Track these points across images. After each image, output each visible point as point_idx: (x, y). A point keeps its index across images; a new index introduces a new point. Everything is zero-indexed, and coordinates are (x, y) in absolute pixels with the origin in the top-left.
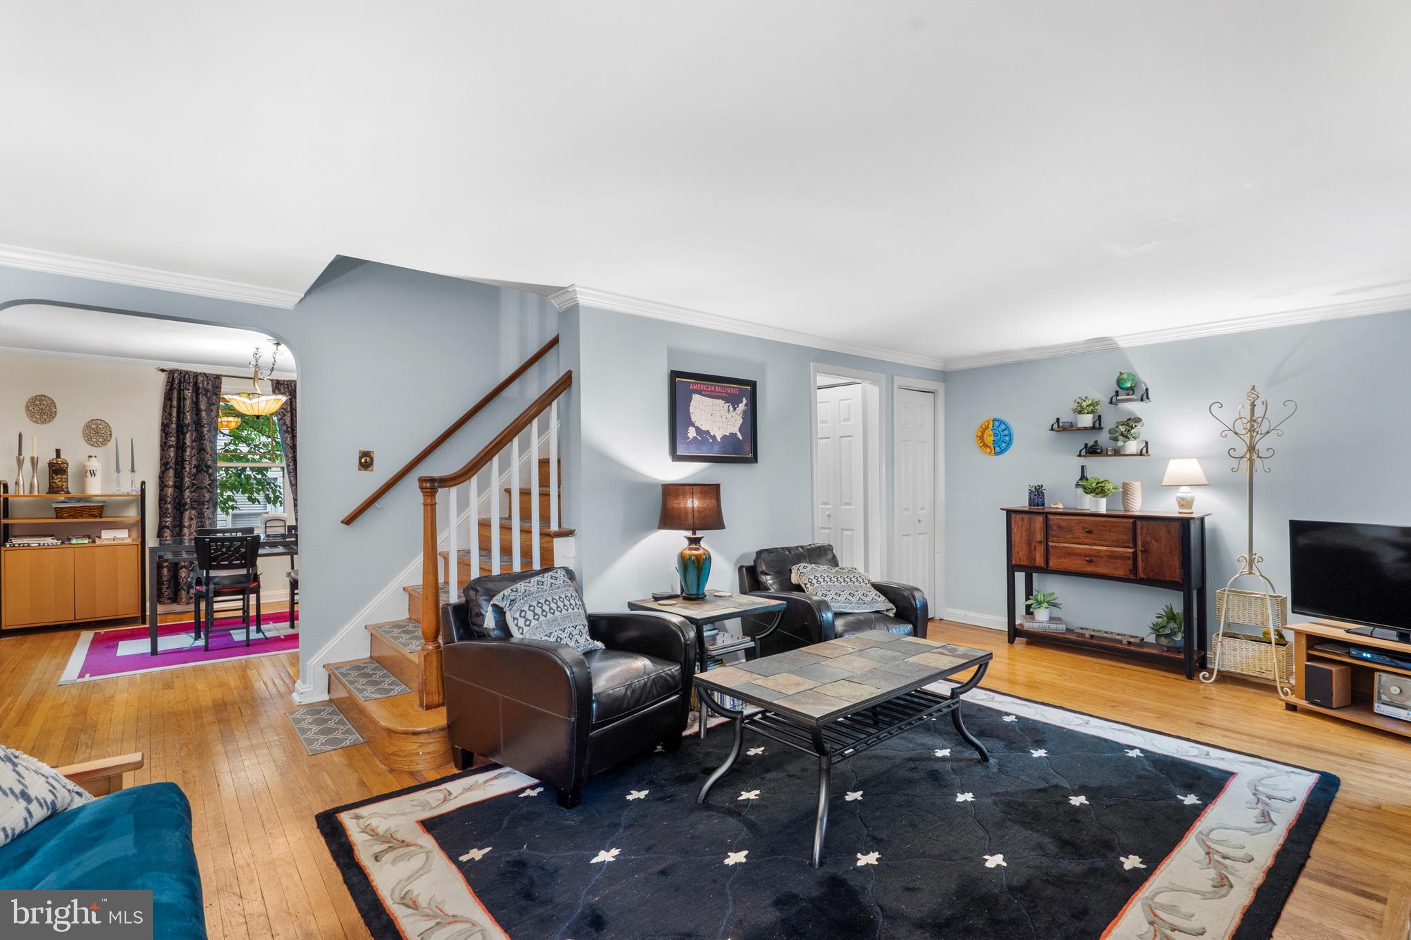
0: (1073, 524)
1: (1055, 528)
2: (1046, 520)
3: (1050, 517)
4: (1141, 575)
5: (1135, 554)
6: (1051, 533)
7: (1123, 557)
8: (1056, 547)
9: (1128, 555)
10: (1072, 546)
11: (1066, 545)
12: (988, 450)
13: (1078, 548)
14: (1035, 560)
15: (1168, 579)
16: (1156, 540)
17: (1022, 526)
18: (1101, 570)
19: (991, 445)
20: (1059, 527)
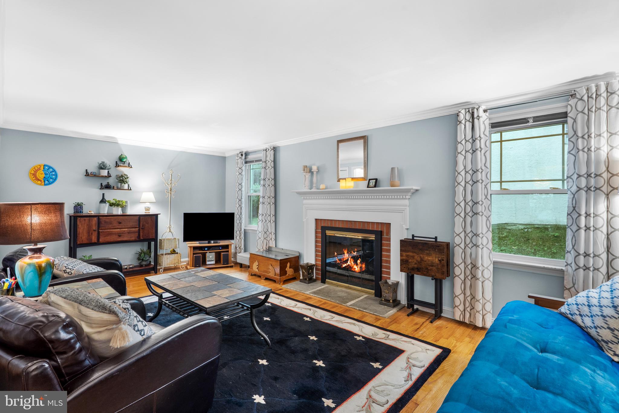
0: (112, 220)
1: (103, 223)
2: (99, 219)
3: (101, 218)
4: (142, 238)
5: (139, 230)
6: (101, 225)
7: (134, 232)
8: (103, 232)
9: (136, 231)
10: (111, 230)
11: (108, 230)
12: (39, 182)
13: (114, 231)
14: (92, 239)
15: (151, 238)
16: (147, 224)
17: (84, 223)
18: (125, 239)
19: (42, 179)
20: (105, 222)
